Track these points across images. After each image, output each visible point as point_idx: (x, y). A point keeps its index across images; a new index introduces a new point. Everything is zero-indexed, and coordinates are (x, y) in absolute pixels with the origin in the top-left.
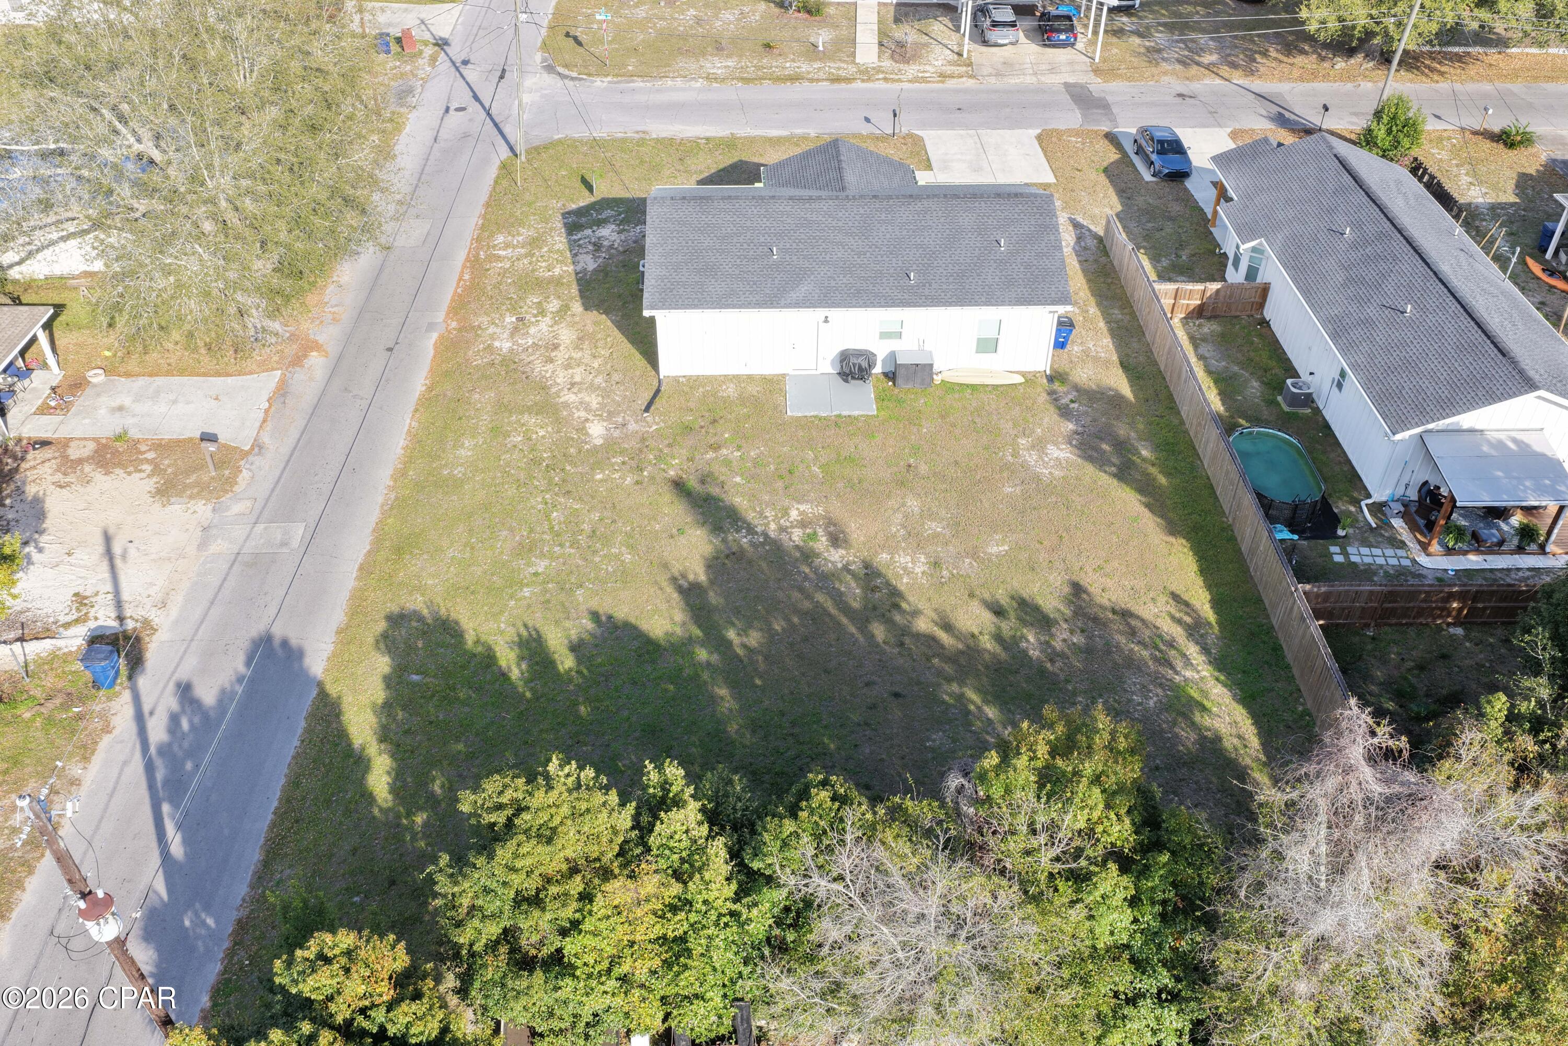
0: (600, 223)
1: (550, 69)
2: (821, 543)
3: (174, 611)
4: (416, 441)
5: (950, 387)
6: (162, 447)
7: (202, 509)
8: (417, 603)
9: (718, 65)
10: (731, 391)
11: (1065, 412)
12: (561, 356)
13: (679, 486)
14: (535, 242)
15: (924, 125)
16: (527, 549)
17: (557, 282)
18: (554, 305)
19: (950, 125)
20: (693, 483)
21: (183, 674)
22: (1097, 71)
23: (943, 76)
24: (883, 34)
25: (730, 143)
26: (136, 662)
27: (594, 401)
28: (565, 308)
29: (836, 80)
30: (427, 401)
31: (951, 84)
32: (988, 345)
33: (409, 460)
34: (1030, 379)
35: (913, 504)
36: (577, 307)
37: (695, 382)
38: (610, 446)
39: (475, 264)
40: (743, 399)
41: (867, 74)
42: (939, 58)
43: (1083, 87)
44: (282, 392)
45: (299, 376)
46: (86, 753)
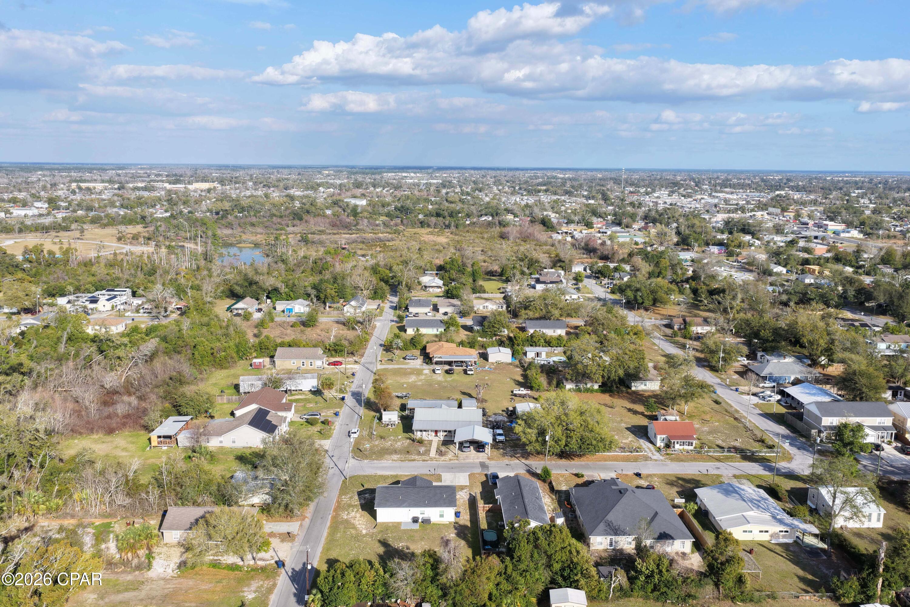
0: (366, 494)
1: (353, 458)
2: (405, 549)
3: (288, 558)
4: (329, 534)
5: (434, 524)
6: (279, 534)
7: (290, 544)
8: (332, 557)
9: (395, 457)
10: (391, 525)
11: (456, 529)
12: (357, 519)
13: (380, 541)
14: (351, 498)
15: (443, 472)
16: (351, 550)
17: (356, 505)
18: (355, 510)
19: (449, 472)
20: (382, 540)
21: (292, 567)
22: (488, 459)
23: (450, 460)
24: (438, 448)
25: (396, 476)
26: (284, 565)
27: (364, 527)
28: (358, 510)
29: (424, 461)
30: (331, 527)
31: (452, 462)
32: (441, 516)
33: (328, 537)
34: (450, 523)
35: (423, 543)
36: (360, 510)
37: (383, 523)
38: (367, 534)
39: (338, 502)
40: (393, 526)
41: (432, 459)
42: (450, 455)
43: (484, 463)
44: (301, 525)
45: (304, 523)
46: (279, 576)
